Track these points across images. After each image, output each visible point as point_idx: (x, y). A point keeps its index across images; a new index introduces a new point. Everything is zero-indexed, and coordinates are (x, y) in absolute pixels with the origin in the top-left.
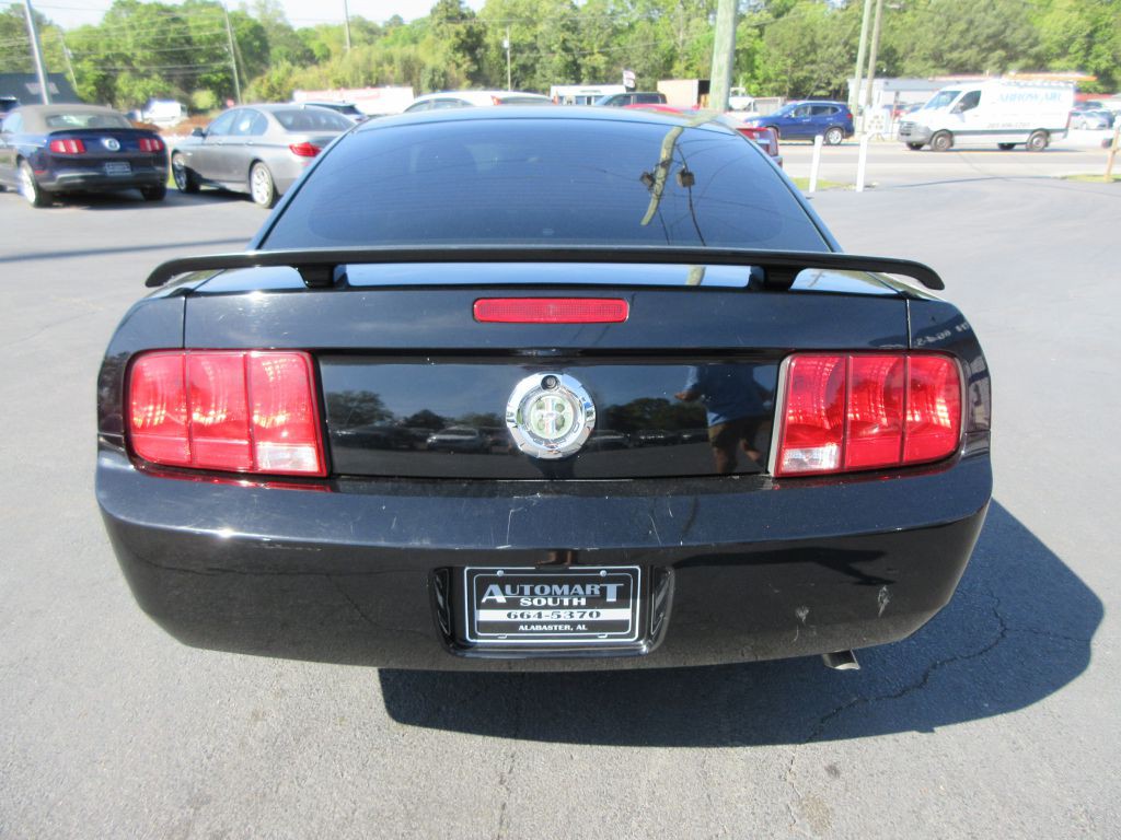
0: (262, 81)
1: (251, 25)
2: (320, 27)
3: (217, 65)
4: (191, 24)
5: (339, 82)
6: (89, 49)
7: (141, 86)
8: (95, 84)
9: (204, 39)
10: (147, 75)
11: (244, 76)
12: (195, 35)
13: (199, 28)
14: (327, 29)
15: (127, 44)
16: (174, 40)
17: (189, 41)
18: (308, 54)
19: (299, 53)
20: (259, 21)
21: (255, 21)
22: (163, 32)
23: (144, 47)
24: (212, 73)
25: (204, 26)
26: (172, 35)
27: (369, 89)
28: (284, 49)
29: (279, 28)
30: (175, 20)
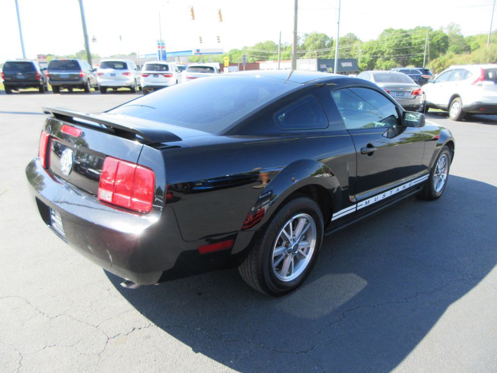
0: (436, 61)
1: (442, 36)
2: (478, 35)
3: (419, 54)
4: (413, 37)
5: (475, 61)
6: (369, 49)
7: (385, 64)
8: (368, 63)
9: (417, 43)
10: (388, 59)
11: (429, 59)
12: (413, 42)
13: (416, 39)
14: (481, 36)
15: (385, 47)
16: (404, 44)
17: (410, 44)
18: (467, 48)
19: (462, 48)
20: (447, 34)
21: (445, 34)
22: (401, 41)
23: (390, 48)
24: (416, 57)
25: (418, 37)
26: (404, 42)
27: (490, 64)
28: (455, 46)
29: (455, 37)
30: (407, 36)
